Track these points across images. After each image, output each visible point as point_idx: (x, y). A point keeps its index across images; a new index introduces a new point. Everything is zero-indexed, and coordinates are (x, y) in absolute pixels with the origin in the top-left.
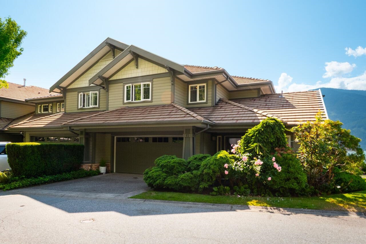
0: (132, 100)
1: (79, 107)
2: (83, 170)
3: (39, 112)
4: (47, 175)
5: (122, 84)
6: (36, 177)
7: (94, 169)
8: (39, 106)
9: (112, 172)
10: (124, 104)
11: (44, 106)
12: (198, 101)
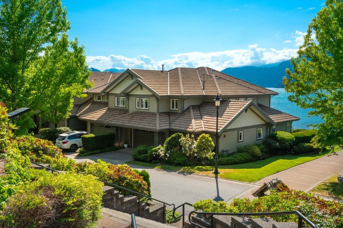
0: (140, 107)
1: (116, 106)
2: (115, 146)
3: (95, 100)
4: (98, 150)
5: (135, 97)
6: (93, 151)
7: (121, 145)
8: (95, 95)
9: (131, 147)
10: (136, 109)
11: (98, 96)
12: (175, 109)
